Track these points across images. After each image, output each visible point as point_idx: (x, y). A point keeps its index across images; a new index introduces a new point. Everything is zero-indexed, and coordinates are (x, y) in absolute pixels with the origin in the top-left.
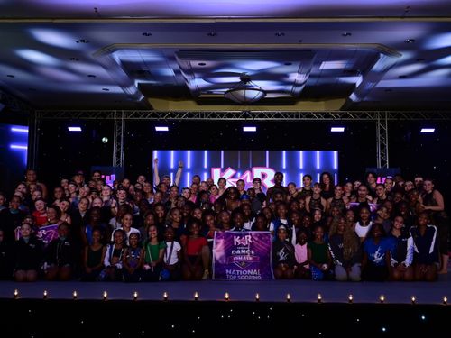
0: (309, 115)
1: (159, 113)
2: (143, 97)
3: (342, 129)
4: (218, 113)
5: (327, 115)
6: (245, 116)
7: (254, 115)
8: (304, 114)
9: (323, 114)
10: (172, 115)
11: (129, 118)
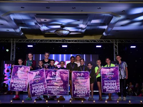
0: (88, 41)
1: (29, 40)
2: (23, 33)
3: (100, 46)
4: (52, 40)
5: (95, 41)
6: (63, 41)
7: (66, 41)
9: (93, 40)
10: (34, 41)
11: (17, 42)
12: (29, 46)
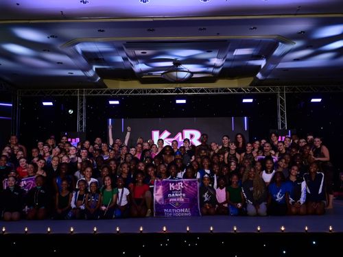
0: (226, 90)
1: (112, 90)
2: (99, 78)
3: (251, 100)
4: (157, 90)
5: (240, 90)
6: (178, 91)
7: (184, 91)
8: (222, 89)
9: (236, 89)
10: (122, 91)
11: (89, 94)
12: (111, 102)
